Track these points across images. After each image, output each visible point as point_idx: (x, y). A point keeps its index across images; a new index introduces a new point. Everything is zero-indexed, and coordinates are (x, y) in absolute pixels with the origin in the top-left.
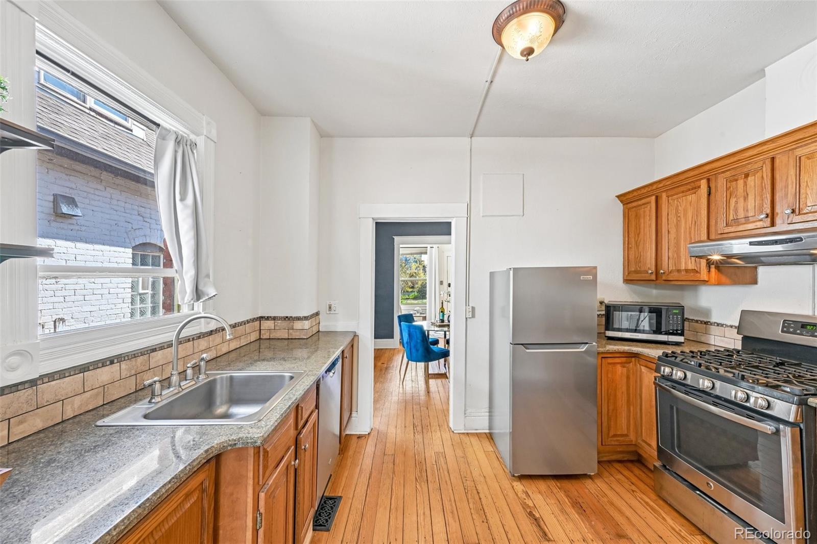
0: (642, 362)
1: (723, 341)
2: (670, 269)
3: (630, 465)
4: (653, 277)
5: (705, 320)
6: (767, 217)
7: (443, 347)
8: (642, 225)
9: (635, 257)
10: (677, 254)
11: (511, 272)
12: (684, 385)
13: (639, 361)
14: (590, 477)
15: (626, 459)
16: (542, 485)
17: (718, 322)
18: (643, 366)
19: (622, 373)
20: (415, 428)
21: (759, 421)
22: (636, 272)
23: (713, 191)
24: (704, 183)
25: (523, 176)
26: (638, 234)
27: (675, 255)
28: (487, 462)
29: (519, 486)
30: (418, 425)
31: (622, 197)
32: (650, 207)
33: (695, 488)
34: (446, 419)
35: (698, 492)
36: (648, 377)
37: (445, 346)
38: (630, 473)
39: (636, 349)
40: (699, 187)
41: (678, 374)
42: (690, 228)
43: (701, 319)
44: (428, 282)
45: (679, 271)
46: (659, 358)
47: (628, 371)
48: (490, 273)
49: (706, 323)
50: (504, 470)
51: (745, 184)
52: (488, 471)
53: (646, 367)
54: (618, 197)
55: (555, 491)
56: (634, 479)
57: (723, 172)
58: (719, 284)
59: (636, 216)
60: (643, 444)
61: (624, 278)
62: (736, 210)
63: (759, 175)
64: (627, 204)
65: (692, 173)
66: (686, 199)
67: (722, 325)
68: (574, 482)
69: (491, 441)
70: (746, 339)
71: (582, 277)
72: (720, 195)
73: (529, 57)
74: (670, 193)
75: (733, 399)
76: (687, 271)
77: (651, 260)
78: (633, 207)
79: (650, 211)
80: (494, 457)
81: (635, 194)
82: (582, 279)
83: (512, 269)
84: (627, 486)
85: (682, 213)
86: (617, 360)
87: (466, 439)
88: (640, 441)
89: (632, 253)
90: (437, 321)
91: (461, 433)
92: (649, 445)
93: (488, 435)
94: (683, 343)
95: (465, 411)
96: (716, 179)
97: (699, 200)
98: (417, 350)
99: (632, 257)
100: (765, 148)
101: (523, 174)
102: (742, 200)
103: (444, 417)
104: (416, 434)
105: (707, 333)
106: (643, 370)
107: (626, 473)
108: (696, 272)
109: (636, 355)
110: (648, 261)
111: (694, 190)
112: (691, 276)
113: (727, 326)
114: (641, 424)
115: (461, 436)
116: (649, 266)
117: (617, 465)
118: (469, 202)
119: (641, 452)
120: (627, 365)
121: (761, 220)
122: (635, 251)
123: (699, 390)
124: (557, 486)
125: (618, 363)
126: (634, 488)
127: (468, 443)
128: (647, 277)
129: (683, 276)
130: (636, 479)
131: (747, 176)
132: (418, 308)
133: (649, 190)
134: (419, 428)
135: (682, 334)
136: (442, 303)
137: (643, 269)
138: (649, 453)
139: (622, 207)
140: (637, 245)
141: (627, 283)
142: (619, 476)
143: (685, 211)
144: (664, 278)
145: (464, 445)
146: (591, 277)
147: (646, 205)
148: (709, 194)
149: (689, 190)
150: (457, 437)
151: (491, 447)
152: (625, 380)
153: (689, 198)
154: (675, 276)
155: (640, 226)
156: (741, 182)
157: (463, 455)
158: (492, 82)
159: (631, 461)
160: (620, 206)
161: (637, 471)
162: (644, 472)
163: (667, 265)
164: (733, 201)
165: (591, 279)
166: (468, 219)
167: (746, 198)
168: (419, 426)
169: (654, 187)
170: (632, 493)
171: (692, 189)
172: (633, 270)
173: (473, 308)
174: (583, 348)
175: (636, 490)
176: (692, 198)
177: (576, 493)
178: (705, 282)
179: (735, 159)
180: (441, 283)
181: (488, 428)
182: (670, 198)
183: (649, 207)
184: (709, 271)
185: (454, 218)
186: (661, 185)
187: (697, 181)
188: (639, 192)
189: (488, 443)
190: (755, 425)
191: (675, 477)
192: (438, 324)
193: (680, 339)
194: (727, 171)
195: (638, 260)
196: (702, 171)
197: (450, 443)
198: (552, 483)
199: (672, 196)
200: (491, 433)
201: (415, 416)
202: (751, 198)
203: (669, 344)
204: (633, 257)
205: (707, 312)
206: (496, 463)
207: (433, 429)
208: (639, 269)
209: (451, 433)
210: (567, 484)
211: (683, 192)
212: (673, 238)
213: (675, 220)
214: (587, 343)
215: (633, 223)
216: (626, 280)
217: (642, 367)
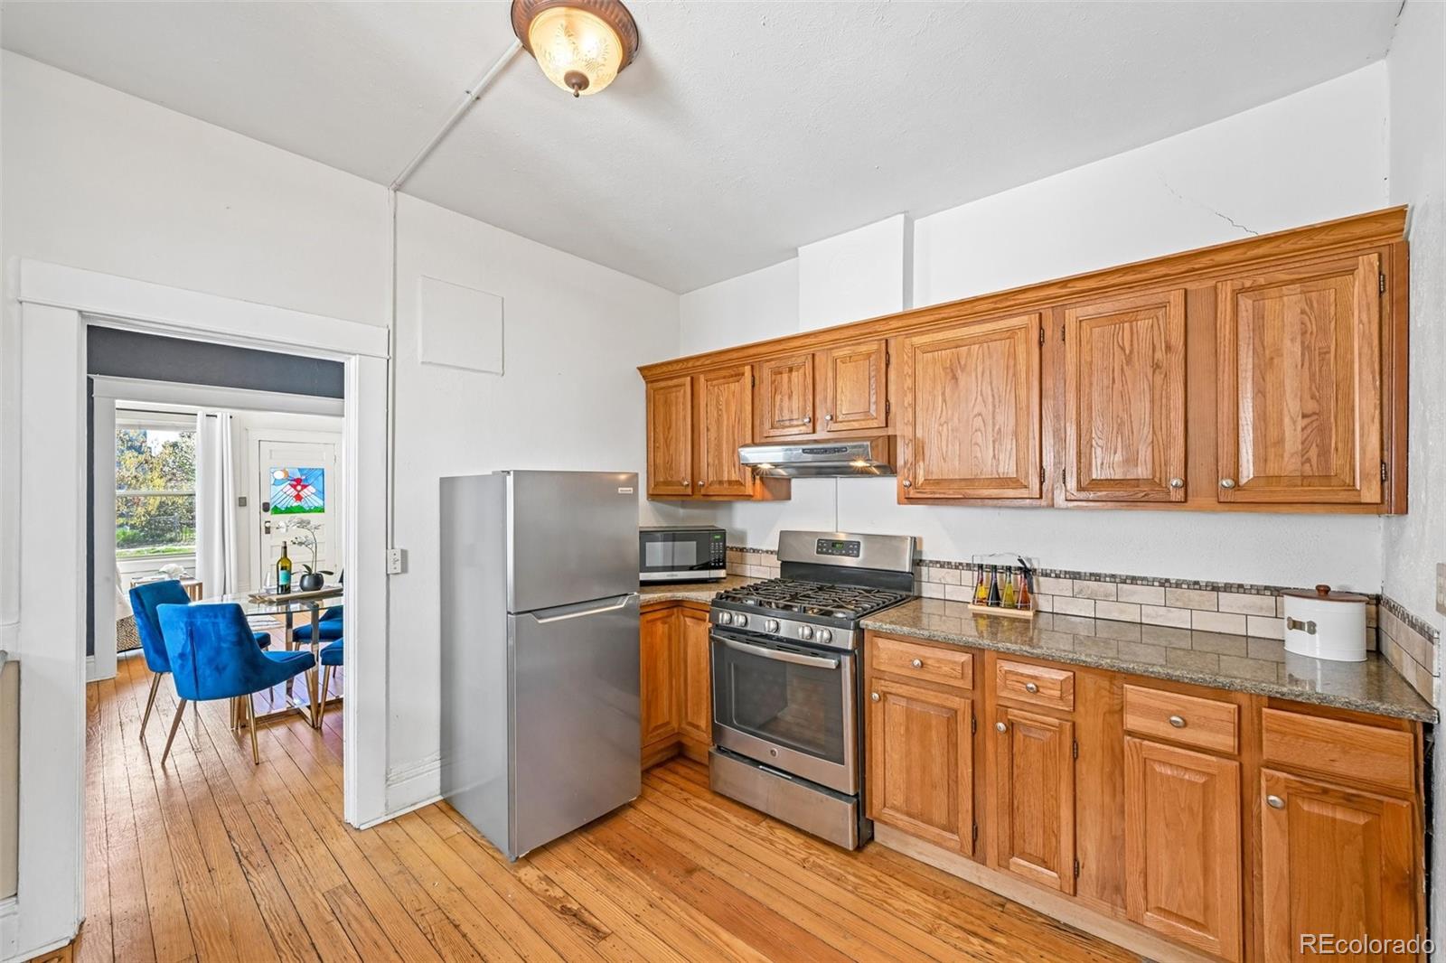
0: (688, 612)
1: (759, 571)
2: (711, 479)
3: (671, 765)
4: (689, 491)
5: (741, 546)
6: (810, 422)
7: (284, 649)
8: (674, 417)
9: (664, 461)
10: (719, 459)
11: (510, 480)
12: (746, 633)
13: (682, 611)
14: (630, 805)
15: (665, 759)
16: (566, 851)
17: (755, 547)
18: (688, 617)
19: (663, 632)
20: (244, 862)
21: (824, 657)
22: (666, 483)
23: (757, 382)
24: (748, 369)
25: (503, 302)
26: (669, 428)
27: (716, 462)
28: (455, 857)
29: (529, 874)
30: (251, 852)
31: (646, 371)
32: (685, 392)
33: (756, 763)
34: (330, 809)
35: (761, 767)
36: (698, 634)
37: (288, 646)
38: (677, 777)
39: (680, 594)
40: (743, 374)
41: (739, 620)
42: (733, 427)
43: (737, 546)
44: (198, 501)
45: (721, 482)
46: (714, 603)
47: (670, 627)
48: (443, 480)
49: (742, 550)
50: (493, 857)
51: (790, 378)
52: (464, 874)
53: (693, 617)
54: (641, 369)
55: (588, 851)
56: (682, 783)
57: (767, 361)
58: (763, 500)
59: (666, 402)
60: (689, 728)
61: (648, 491)
62: (781, 410)
63: (801, 371)
64: (652, 382)
65: (735, 355)
66: (728, 387)
67: (758, 551)
68: (611, 823)
69: (452, 814)
70: (785, 565)
71: (620, 489)
72: (765, 389)
73: (581, 92)
74: (712, 375)
75: (801, 639)
76: (730, 482)
77: (685, 466)
78: (662, 388)
79: (684, 397)
80: (464, 842)
81: (665, 369)
82: (620, 492)
83: (512, 473)
84: (677, 796)
85: (724, 406)
86: (658, 615)
87: (395, 834)
88: (684, 725)
89: (660, 454)
90: (268, 591)
91: (376, 826)
92: (697, 727)
93: (443, 806)
94: (724, 578)
95: (387, 774)
96: (761, 367)
97: (743, 390)
98: (219, 670)
99: (660, 461)
100: (808, 341)
101: (503, 299)
102: (786, 398)
103: (324, 806)
104: (251, 870)
105: (742, 562)
106: (688, 623)
107: (671, 778)
108: (738, 483)
109: (677, 604)
110: (682, 469)
111: (738, 378)
112: (735, 490)
113: (763, 552)
114: (686, 700)
115: (381, 830)
116: (684, 475)
117: (658, 772)
118: (391, 328)
119: (685, 740)
120: (668, 620)
121: (804, 425)
122: (664, 453)
123: (762, 636)
124: (590, 842)
125: (657, 619)
126: (686, 795)
127: (403, 838)
128: (681, 490)
129: (725, 489)
130: (684, 780)
131: (791, 370)
132: (173, 566)
133: (683, 367)
134: (259, 856)
135: (723, 567)
136: (285, 548)
137: (675, 479)
138: (697, 738)
139: (645, 387)
140: (668, 446)
141: (653, 500)
142: (666, 787)
143: (727, 403)
144: (703, 492)
145: (395, 847)
146: (631, 489)
147: (678, 389)
148: (753, 386)
149: (732, 376)
150: (371, 841)
151: (454, 826)
152: (666, 642)
153: (732, 386)
154: (715, 489)
155: (670, 416)
156: (785, 376)
157: (395, 868)
158: (478, 98)
159: (672, 759)
160: (641, 385)
161: (682, 770)
162: (690, 768)
163: (707, 474)
164: (778, 398)
165: (632, 492)
166: (391, 362)
167: (790, 397)
168: (258, 854)
169: (690, 364)
170: (685, 802)
171: (736, 375)
172: (662, 480)
173: (404, 553)
174: (622, 604)
175: (689, 796)
176: (734, 387)
177: (620, 840)
178: (749, 498)
179: (780, 347)
180: (242, 502)
181: (439, 792)
182: (709, 383)
183: (682, 391)
184: (754, 484)
185: (355, 354)
186: (699, 363)
187: (740, 365)
188: (670, 368)
189: (446, 820)
190: (821, 662)
191: (735, 759)
192: (274, 598)
193: (722, 573)
194: (772, 360)
195: (670, 466)
196: (746, 355)
197: (357, 856)
198: (581, 841)
199: (711, 380)
200: (450, 798)
201: (233, 834)
202: (795, 397)
203: (709, 583)
204: (662, 462)
205: (742, 536)
206: (475, 853)
207: (300, 844)
208: (670, 479)
209: (354, 834)
210: (604, 832)
211: (724, 378)
212: (713, 439)
213: (715, 415)
214: (626, 595)
215: (661, 410)
216: (653, 495)
217: (687, 619)
